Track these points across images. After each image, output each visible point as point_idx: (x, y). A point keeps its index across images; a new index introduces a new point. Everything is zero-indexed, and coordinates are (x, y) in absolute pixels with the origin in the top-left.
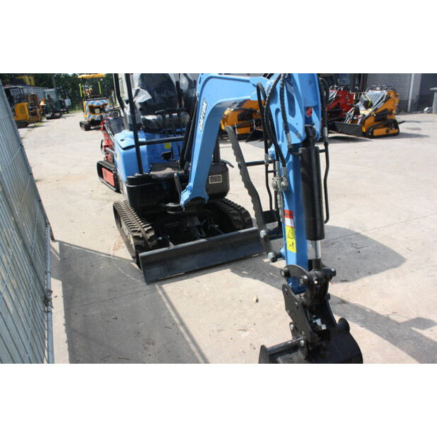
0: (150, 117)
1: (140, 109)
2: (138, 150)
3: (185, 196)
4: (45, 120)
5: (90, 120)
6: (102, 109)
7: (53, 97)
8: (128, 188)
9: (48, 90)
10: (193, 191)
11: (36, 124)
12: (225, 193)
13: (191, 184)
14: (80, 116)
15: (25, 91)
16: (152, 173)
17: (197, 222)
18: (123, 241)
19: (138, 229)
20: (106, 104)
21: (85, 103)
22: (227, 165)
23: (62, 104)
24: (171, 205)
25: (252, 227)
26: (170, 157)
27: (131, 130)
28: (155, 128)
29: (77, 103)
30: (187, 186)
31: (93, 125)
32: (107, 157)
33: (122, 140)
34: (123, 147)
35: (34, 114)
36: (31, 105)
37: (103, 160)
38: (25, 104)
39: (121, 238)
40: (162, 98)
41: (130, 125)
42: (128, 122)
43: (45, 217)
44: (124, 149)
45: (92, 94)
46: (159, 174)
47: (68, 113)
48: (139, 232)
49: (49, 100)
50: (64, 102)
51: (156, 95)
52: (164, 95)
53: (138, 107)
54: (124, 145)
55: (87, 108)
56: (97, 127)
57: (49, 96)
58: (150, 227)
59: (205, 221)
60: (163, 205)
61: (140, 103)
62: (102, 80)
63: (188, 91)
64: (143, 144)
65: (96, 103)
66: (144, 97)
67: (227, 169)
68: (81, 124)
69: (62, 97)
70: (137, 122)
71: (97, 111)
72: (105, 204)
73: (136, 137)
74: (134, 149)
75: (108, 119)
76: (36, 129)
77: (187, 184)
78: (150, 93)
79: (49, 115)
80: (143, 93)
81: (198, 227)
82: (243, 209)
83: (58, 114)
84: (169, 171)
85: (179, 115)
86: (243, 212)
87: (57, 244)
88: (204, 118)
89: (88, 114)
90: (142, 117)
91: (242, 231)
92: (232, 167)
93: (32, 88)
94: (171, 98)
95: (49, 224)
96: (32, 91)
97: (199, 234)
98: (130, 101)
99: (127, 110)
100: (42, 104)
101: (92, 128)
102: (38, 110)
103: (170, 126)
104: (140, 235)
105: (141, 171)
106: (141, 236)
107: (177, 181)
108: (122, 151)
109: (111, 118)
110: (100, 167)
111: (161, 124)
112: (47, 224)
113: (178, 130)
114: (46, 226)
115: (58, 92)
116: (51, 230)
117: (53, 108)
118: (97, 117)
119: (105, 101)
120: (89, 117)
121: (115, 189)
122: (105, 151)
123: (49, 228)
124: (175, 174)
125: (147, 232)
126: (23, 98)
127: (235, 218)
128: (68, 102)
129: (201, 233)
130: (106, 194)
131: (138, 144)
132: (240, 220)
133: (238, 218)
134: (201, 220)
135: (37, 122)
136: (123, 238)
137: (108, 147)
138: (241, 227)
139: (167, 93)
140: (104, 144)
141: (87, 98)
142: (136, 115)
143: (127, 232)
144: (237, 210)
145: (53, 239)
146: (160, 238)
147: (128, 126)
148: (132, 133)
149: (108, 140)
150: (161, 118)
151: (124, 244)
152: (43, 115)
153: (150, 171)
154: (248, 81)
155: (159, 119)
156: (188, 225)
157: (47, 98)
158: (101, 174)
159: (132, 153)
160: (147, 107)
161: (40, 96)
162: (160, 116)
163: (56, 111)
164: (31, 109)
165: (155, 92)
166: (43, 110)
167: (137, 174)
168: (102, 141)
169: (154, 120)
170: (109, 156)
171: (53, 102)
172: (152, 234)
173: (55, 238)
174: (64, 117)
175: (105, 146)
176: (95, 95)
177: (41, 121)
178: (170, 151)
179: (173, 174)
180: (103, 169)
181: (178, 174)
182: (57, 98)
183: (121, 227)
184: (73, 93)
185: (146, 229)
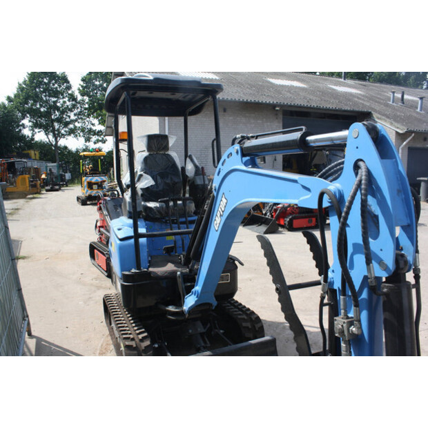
0: (152, 205)
1: (142, 195)
2: (137, 242)
3: (190, 301)
4: (45, 192)
5: (87, 195)
6: (100, 185)
7: (55, 171)
8: (122, 285)
9: (50, 165)
10: (199, 296)
11: (35, 196)
12: (233, 293)
13: (198, 288)
14: (78, 191)
15: (29, 164)
16: (151, 269)
17: (201, 329)
18: (111, 342)
19: (131, 336)
20: (104, 181)
21: (84, 179)
22: (236, 262)
23: (62, 178)
24: (171, 308)
25: (264, 336)
26: (172, 251)
27: (130, 217)
28: (157, 216)
29: (76, 178)
30: (193, 290)
31: (90, 201)
32: (100, 238)
33: (119, 229)
34: (120, 237)
35: (34, 186)
36: (33, 177)
37: (96, 240)
38: (27, 176)
39: (110, 338)
40: (166, 183)
41: (130, 212)
42: (128, 208)
43: (24, 309)
44: (121, 240)
45: (91, 170)
46: (159, 270)
47: (67, 186)
48: (133, 339)
49: (50, 173)
50: (65, 176)
51: (159, 180)
52: (168, 181)
53: (140, 192)
54: (122, 235)
55: (85, 184)
56: (94, 202)
57: (50, 170)
58: (146, 334)
59: (209, 326)
60: (162, 307)
61: (141, 189)
62: (102, 158)
63: (194, 178)
64: (142, 236)
65: (95, 179)
66: (146, 182)
67: (236, 267)
68: (78, 198)
69: (63, 171)
70: (138, 210)
71: (95, 187)
72: (95, 292)
73: (135, 227)
74: (132, 241)
75: (105, 200)
76: (34, 200)
77: (193, 287)
78: (153, 178)
79: (48, 188)
80: (146, 179)
81: (202, 335)
82: (253, 313)
83: (57, 187)
84: (170, 267)
85: (184, 204)
86: (253, 317)
87: (34, 341)
88: (221, 216)
89: (86, 189)
90: (143, 203)
91: (253, 342)
92: (242, 264)
93: (36, 162)
94: (175, 184)
95: (28, 316)
96: (36, 165)
97: (203, 344)
98: (132, 185)
99: (127, 196)
100: (43, 176)
101: (88, 203)
102: (39, 182)
103: (173, 214)
104: (133, 344)
105: (138, 267)
106: (134, 346)
107: (180, 281)
108: (119, 242)
109: (108, 198)
110: (92, 248)
111: (163, 213)
112: (25, 316)
113: (183, 220)
114: (24, 319)
115: (60, 167)
116: (29, 324)
117: (53, 181)
118: (94, 193)
119: (104, 178)
120: (87, 192)
121: (106, 274)
122: (99, 231)
123: (26, 322)
124: (179, 273)
125: (142, 340)
126: (26, 170)
127: (244, 324)
128: (68, 176)
129: (205, 343)
130: (96, 279)
131: (137, 236)
132: (250, 327)
133: (249, 325)
134: (204, 324)
135: (36, 194)
136: (112, 339)
137: (102, 228)
138: (251, 335)
139: (171, 179)
140: (99, 224)
141: (87, 174)
142: (138, 201)
143: (116, 333)
144: (247, 314)
145: (30, 334)
146: (156, 346)
147: (127, 212)
148: (131, 221)
149: (103, 220)
150: (165, 206)
151: (112, 347)
152: (43, 187)
153: (149, 267)
154: (295, 181)
155: (161, 207)
156: (190, 331)
157: (48, 172)
158: (92, 256)
159: (129, 246)
160: (149, 194)
161: (43, 169)
162: (163, 204)
163: (55, 184)
164: (32, 181)
165: (158, 177)
166: (44, 183)
167: (133, 270)
168: (97, 221)
169: (156, 207)
170: (103, 238)
171: (53, 175)
172: (147, 343)
173: (33, 333)
174: (63, 190)
175: (100, 227)
176: (94, 172)
177: (39, 193)
178: (173, 245)
179: (175, 272)
180: (96, 251)
181: (182, 273)
182: (58, 172)
183: (111, 324)
184: (74, 168)
185: (140, 337)
